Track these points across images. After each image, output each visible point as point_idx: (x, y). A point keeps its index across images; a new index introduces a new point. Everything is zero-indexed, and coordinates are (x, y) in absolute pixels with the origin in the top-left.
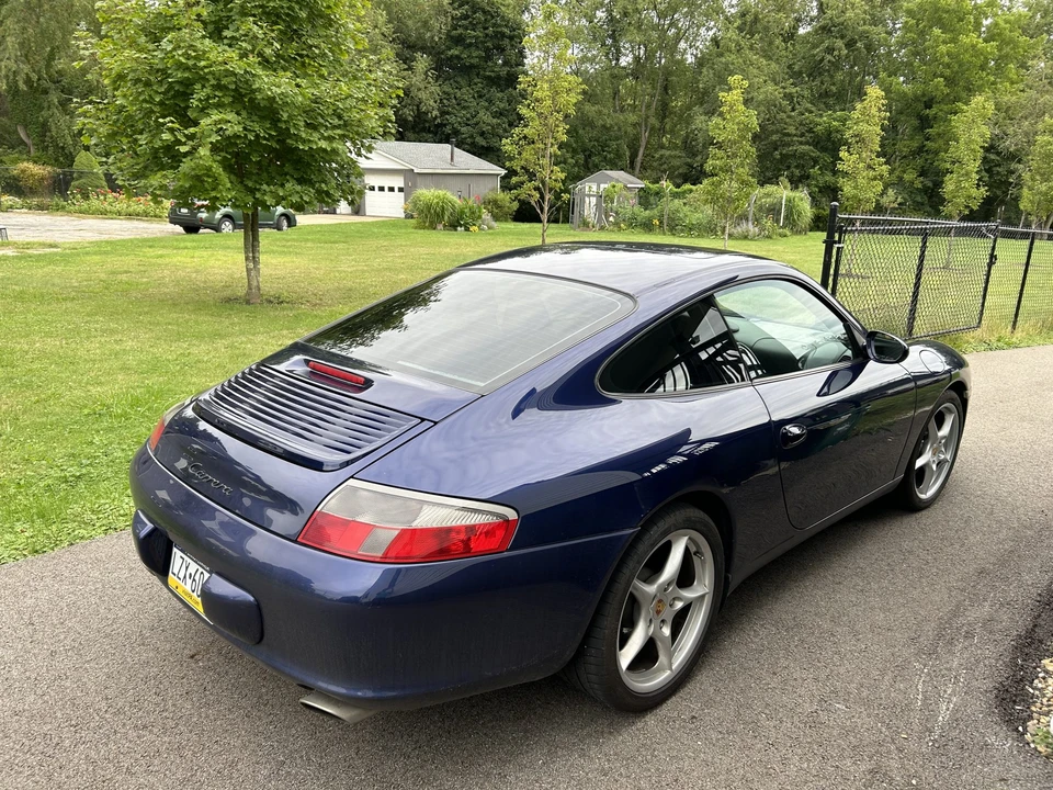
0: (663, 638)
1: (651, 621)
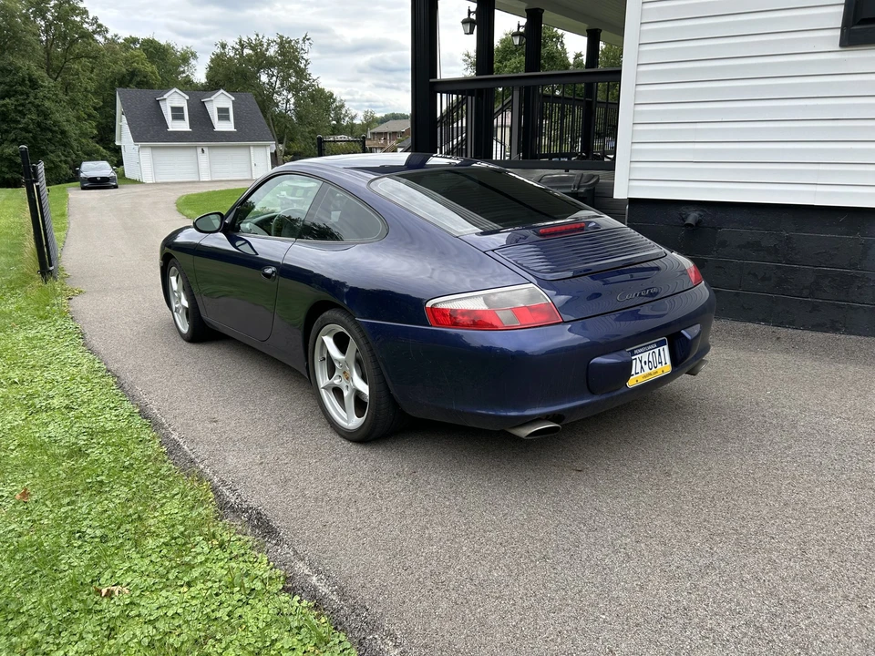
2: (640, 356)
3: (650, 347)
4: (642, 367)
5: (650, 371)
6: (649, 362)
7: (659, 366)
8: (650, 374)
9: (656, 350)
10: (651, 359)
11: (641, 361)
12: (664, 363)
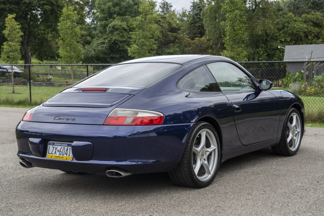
0: (205, 165)
1: (201, 159)
2: (56, 146)
3: (63, 145)
4: (55, 152)
5: (59, 155)
6: (60, 151)
7: (65, 155)
8: (59, 157)
9: (66, 148)
10: (62, 150)
11: (56, 149)
12: (68, 155)
